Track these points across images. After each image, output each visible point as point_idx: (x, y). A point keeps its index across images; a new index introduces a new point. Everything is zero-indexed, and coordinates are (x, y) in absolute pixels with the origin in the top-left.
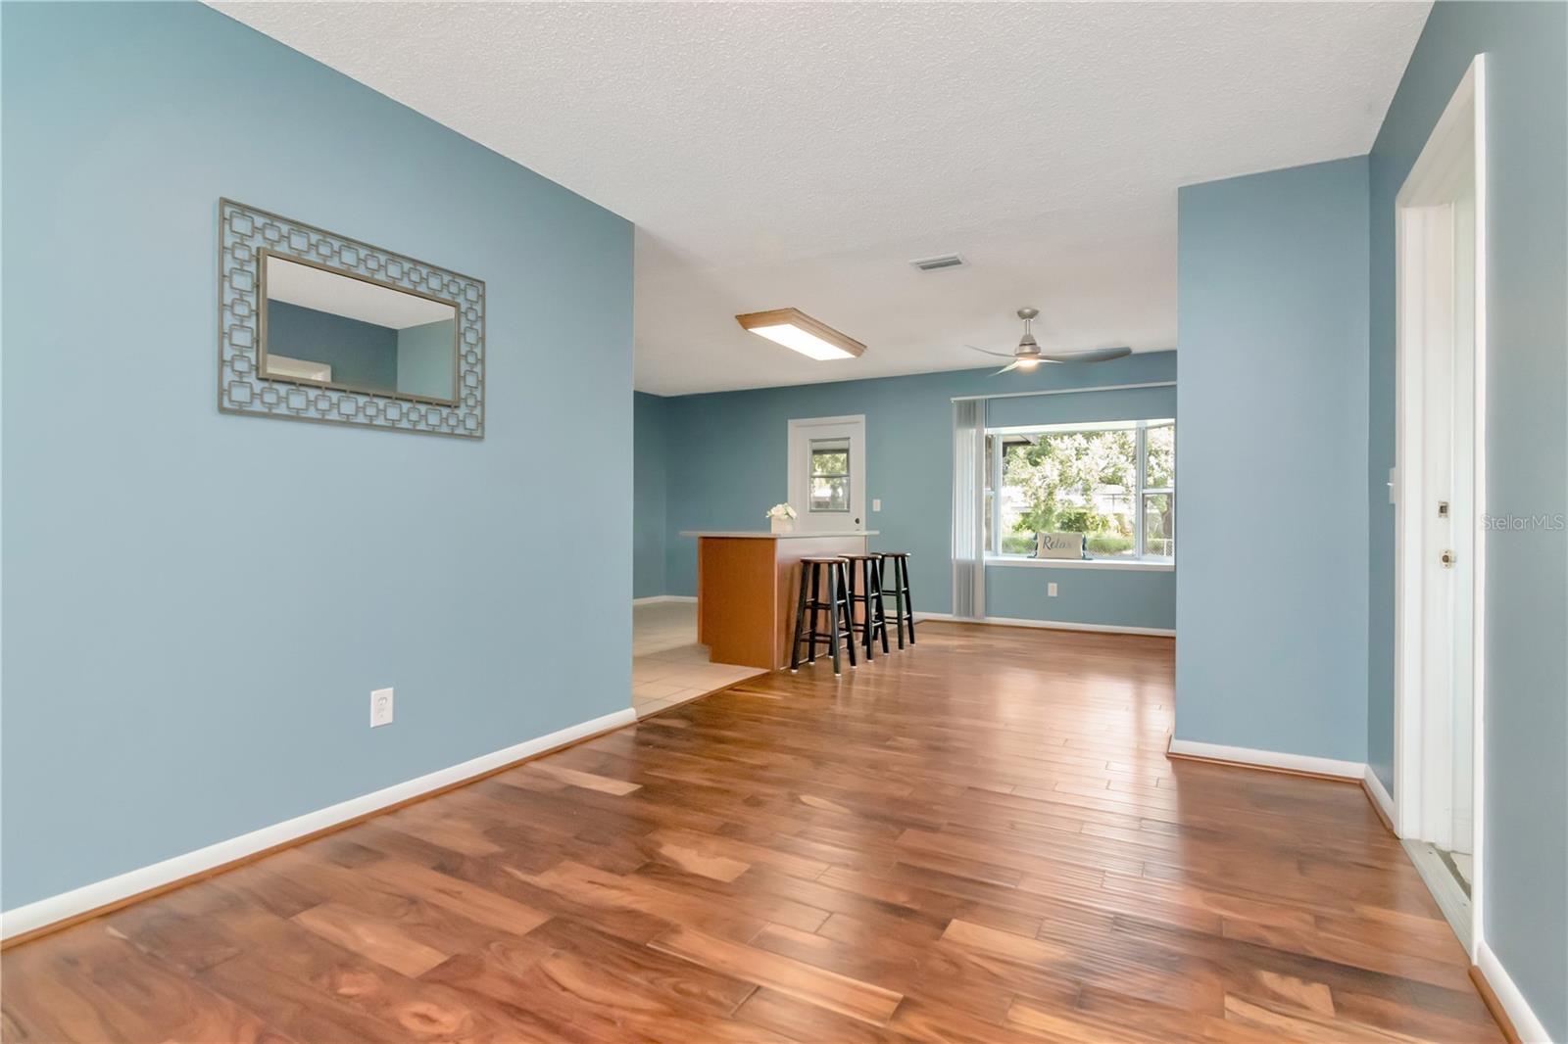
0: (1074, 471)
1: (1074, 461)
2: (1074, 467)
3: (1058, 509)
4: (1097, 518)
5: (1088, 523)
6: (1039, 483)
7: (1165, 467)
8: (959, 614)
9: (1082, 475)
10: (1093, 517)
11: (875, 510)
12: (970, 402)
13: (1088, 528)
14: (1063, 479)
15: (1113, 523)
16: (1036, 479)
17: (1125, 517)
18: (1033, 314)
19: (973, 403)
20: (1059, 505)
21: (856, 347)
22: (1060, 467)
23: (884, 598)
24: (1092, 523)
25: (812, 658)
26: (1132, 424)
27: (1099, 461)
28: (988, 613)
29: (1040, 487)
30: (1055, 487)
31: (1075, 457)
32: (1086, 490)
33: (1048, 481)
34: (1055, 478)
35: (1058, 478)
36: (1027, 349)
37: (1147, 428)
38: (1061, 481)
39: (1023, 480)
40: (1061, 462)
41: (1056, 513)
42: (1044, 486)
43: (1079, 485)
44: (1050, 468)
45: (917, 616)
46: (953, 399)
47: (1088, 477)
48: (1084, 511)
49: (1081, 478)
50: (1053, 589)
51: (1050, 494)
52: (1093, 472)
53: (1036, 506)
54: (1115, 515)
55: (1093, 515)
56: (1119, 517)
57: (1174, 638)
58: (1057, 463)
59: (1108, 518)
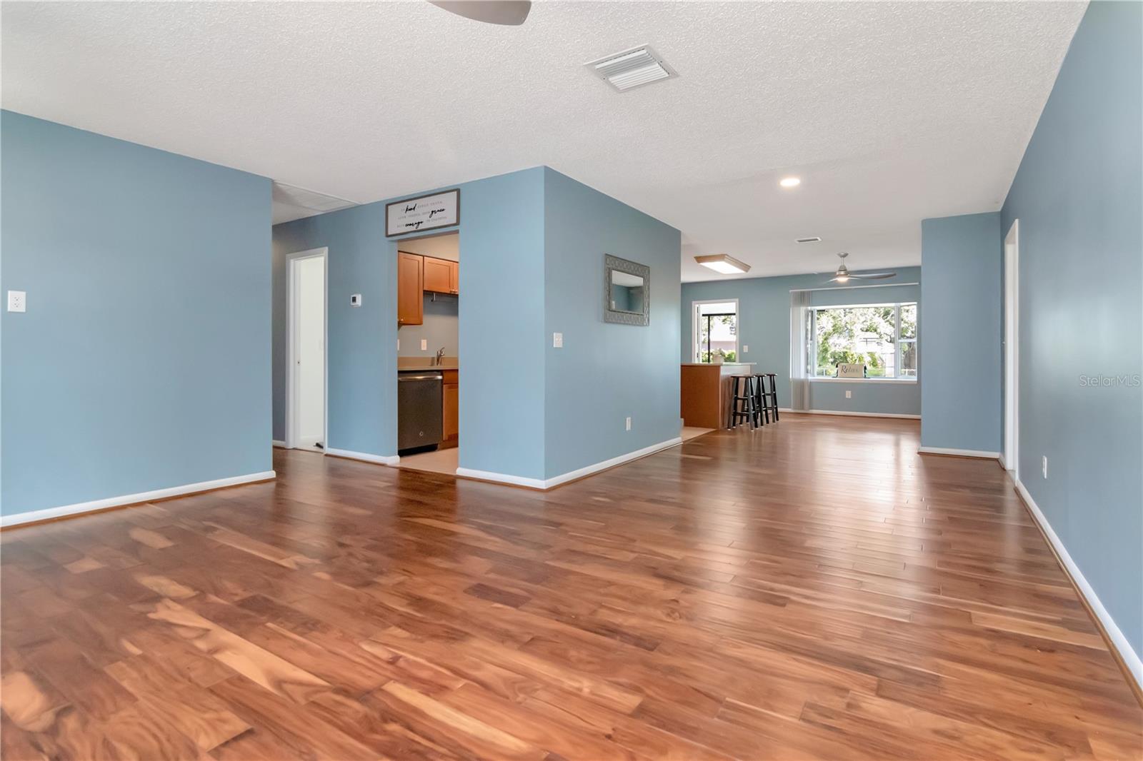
0: (843, 324)
1: (843, 317)
2: (843, 321)
3: (832, 350)
4: (855, 355)
5: (848, 359)
7: (907, 320)
8: (795, 409)
9: (848, 326)
10: (852, 355)
11: (745, 351)
12: (801, 292)
14: (836, 330)
15: (867, 358)
17: (876, 355)
18: (845, 255)
19: (804, 292)
20: (832, 347)
21: (746, 267)
23: (767, 397)
24: (852, 358)
25: (734, 425)
26: (893, 305)
27: (860, 317)
28: (811, 408)
29: (819, 335)
30: (830, 334)
31: (843, 315)
32: (850, 337)
33: (825, 330)
34: (829, 328)
36: (842, 273)
37: (901, 306)
38: (834, 330)
40: (834, 318)
41: (830, 352)
42: (822, 333)
43: (846, 333)
45: (779, 410)
46: (791, 291)
47: (852, 328)
48: (848, 350)
49: (847, 329)
50: (848, 394)
51: (826, 339)
52: (856, 324)
54: (868, 353)
56: (871, 354)
57: (920, 420)
58: (830, 318)
59: (863, 356)
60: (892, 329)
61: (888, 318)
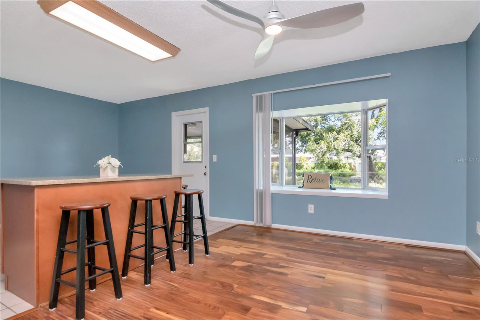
1: (332, 142)
2: (333, 144)
3: (326, 160)
4: (342, 164)
6: (319, 151)
9: (336, 147)
11: (214, 161)
12: (262, 96)
13: (339, 168)
14: (329, 150)
15: (348, 166)
16: (318, 150)
17: (352, 164)
19: (264, 97)
20: (327, 159)
22: (327, 145)
24: (340, 166)
27: (343, 143)
29: (319, 152)
30: (325, 152)
32: (337, 154)
33: (322, 150)
34: (325, 148)
35: (326, 149)
39: (313, 149)
40: (328, 143)
43: (335, 152)
44: (323, 145)
46: (253, 95)
47: (338, 148)
48: (337, 162)
49: (335, 149)
51: (323, 155)
52: (340, 146)
53: (318, 160)
54: (348, 163)
55: (340, 163)
56: (350, 164)
58: (326, 143)
59: (346, 165)
60: (360, 149)
61: (358, 143)
